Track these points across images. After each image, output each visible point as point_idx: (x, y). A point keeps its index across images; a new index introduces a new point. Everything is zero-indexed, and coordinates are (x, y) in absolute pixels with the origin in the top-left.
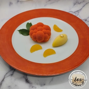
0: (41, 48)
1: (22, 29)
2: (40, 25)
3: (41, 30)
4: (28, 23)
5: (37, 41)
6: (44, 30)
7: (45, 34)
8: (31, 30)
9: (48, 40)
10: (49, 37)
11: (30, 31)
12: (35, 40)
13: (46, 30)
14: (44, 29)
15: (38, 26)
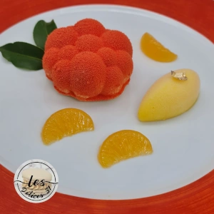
0: (90, 125)
2: (91, 27)
3: (94, 48)
5: (72, 93)
6: (103, 50)
7: (108, 64)
8: (49, 48)
9: (120, 93)
10: (125, 80)
11: (46, 52)
12: (66, 91)
13: (115, 49)
14: (106, 44)
15: (79, 33)
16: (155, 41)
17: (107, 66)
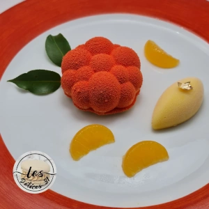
0: (110, 138)
1: (26, 72)
2: (100, 46)
3: (107, 67)
4: (50, 38)
5: (91, 109)
7: (122, 81)
12: (86, 108)
13: (126, 65)
14: (118, 62)
15: (91, 52)
16: (158, 48)
17: (121, 83)
